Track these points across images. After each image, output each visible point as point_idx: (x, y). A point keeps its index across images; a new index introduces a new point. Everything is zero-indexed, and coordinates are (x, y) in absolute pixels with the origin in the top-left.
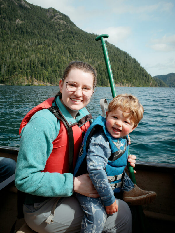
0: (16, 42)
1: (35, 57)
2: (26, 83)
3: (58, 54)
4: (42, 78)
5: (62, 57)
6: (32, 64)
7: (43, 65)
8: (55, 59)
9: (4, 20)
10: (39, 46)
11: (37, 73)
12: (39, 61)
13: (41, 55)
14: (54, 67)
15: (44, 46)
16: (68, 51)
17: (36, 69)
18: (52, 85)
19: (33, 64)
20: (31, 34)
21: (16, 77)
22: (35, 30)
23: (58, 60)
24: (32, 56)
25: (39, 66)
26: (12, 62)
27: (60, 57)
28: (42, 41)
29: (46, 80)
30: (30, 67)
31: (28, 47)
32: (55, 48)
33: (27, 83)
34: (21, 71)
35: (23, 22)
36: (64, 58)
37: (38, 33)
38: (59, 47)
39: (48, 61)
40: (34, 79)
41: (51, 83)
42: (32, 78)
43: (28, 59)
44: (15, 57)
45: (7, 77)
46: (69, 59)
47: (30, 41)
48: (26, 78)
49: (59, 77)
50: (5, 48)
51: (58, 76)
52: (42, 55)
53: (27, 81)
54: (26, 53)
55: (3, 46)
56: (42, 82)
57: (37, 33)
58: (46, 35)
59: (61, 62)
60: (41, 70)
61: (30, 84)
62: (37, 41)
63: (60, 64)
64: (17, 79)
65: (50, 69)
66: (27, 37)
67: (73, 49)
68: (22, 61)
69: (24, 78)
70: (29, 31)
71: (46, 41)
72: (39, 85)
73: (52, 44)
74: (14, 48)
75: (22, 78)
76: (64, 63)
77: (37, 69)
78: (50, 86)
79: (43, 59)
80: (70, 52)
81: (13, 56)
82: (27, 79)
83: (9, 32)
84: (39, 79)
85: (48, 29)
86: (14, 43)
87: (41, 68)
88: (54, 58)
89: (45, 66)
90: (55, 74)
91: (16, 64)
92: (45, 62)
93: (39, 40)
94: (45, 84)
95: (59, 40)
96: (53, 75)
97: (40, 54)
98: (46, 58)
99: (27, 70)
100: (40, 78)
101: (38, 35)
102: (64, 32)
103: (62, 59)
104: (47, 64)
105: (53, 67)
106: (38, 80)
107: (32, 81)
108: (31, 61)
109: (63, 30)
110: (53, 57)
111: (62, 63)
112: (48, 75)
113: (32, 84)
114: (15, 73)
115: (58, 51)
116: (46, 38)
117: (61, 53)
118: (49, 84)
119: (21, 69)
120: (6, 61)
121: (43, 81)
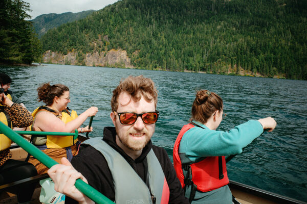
0: (222, 24)
1: (243, 40)
2: (229, 73)
3: (275, 36)
4: (250, 67)
6: (239, 50)
7: (253, 52)
8: (271, 43)
10: (250, 28)
11: (244, 60)
12: (248, 45)
13: (252, 38)
14: (268, 54)
15: (256, 26)
16: (289, 31)
17: (243, 56)
19: (241, 50)
20: (241, 13)
21: (219, 65)
22: (247, 8)
23: (275, 44)
24: (241, 39)
25: (248, 52)
26: (216, 47)
27: (277, 41)
28: (255, 20)
29: (255, 70)
30: (237, 53)
31: (236, 29)
32: (271, 29)
33: (231, 72)
34: (225, 57)
36: (283, 42)
37: (251, 11)
38: (278, 27)
39: (261, 45)
40: (240, 68)
41: (262, 75)
42: (237, 66)
43: (235, 43)
44: (220, 42)
45: (208, 64)
46: (291, 43)
47: (239, 22)
48: (230, 66)
49: (273, 67)
50: (210, 31)
51: (272, 65)
52: (253, 39)
53: (232, 70)
54: (233, 37)
55: (207, 29)
56: (250, 71)
57: (249, 11)
58: (260, 12)
59: (278, 46)
60: (250, 57)
61: (235, 73)
62: (248, 20)
63: (276, 50)
64: (220, 67)
65: (262, 56)
66: (236, 17)
67: (297, 29)
68: (227, 46)
69: (228, 66)
70: (240, 9)
71: (260, 19)
72: (245, 76)
73: (268, 23)
74: (219, 30)
75: (225, 67)
76: (282, 48)
77: (245, 56)
78: (260, 77)
79: (254, 43)
80: (292, 34)
81: (218, 40)
82: (232, 67)
83: (216, 12)
84: (246, 67)
85: (265, 5)
86: (220, 25)
87: (250, 55)
88: (269, 41)
89: (255, 52)
90: (268, 63)
91: (221, 50)
92: (257, 47)
93: (251, 19)
94: (254, 74)
95: (278, 17)
96: (265, 64)
97: (250, 37)
98: (257, 42)
99: (232, 56)
100: (248, 66)
101: (251, 14)
102: (286, 7)
103: (280, 42)
104: (259, 50)
105: (266, 53)
106: (244, 69)
107: (238, 70)
108: (238, 46)
109: (285, 4)
110: (268, 40)
111: (280, 47)
112: (258, 63)
113: (236, 74)
114: (218, 60)
115: (275, 33)
116: (260, 17)
117: (279, 35)
118: (258, 75)
119: (225, 55)
120: (209, 46)
121: (252, 70)
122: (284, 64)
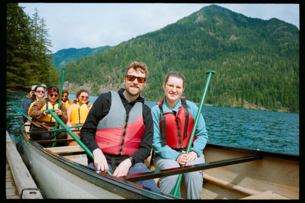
0: (228, 60)
1: (248, 76)
2: (234, 105)
3: (278, 72)
4: (255, 101)
5: (284, 77)
6: (244, 84)
7: (257, 86)
8: (274, 79)
9: (218, 38)
10: (254, 64)
11: (249, 94)
12: (252, 80)
13: (256, 74)
14: (271, 89)
15: (260, 63)
16: (292, 68)
17: (248, 90)
18: (267, 110)
19: (246, 84)
20: (246, 50)
21: (225, 98)
22: (251, 46)
23: (278, 79)
24: (245, 75)
25: (253, 87)
26: (222, 82)
27: (280, 77)
28: (259, 57)
29: (259, 103)
30: (242, 87)
31: (241, 65)
32: (275, 66)
33: (235, 105)
34: (230, 91)
35: (238, 38)
36: (286, 78)
37: (255, 49)
38: (280, 63)
39: (264, 80)
40: (245, 101)
41: (266, 108)
42: (242, 100)
43: (240, 78)
44: (225, 77)
45: (214, 97)
46: (294, 78)
47: (243, 59)
48: (235, 99)
49: (277, 101)
50: (216, 66)
51: (276, 99)
52: (258, 74)
53: (237, 103)
54: (238, 72)
55: (214, 64)
56: (254, 105)
57: (253, 49)
58: (264, 50)
59: (282, 82)
60: (254, 91)
61: (240, 106)
62: (252, 57)
63: (279, 85)
64: (225, 100)
65: (266, 90)
66: (241, 54)
68: (232, 80)
69: (233, 99)
70: (244, 47)
71: (263, 57)
72: (250, 109)
73: (271, 60)
74: (225, 66)
75: (230, 100)
76: (285, 83)
77: (250, 90)
78: (265, 110)
79: (258, 78)
80: (294, 70)
81: (224, 75)
82: (237, 101)
83: (222, 49)
84: (251, 101)
85: (268, 44)
86: (226, 61)
87: (254, 89)
88: (272, 77)
89: (259, 87)
90: (271, 97)
91: (226, 84)
92: (261, 82)
93: (255, 57)
94: (258, 107)
95: (281, 55)
96: (269, 98)
97: (255, 72)
98: (261, 78)
99: (237, 90)
100: (252, 100)
101: (255, 51)
102: (288, 46)
103: (283, 78)
104: (262, 85)
105: (270, 87)
106: (249, 103)
107: (243, 104)
108: (243, 81)
109: (287, 43)
110: (272, 75)
111: (283, 83)
112: (262, 97)
113: (241, 107)
114: (224, 93)
115: (278, 69)
116: (263, 54)
117: (282, 71)
118: (263, 108)
119: (230, 89)
120: (215, 80)
121: (256, 103)
122: (287, 98)
